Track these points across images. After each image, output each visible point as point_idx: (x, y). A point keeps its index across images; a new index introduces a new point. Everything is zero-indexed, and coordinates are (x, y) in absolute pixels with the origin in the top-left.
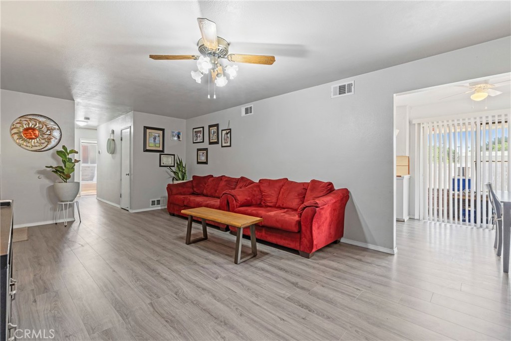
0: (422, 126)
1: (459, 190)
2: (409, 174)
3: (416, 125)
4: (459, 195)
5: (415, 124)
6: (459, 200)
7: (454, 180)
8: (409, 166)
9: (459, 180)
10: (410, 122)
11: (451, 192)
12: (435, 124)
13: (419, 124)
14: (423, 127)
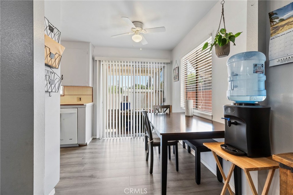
0: (101, 63)
1: (124, 110)
2: (92, 102)
3: (98, 62)
4: (124, 113)
5: (96, 61)
6: (124, 116)
7: (121, 103)
8: (92, 95)
9: (124, 104)
10: (93, 59)
11: (120, 112)
12: (111, 63)
13: (100, 61)
14: (103, 64)
